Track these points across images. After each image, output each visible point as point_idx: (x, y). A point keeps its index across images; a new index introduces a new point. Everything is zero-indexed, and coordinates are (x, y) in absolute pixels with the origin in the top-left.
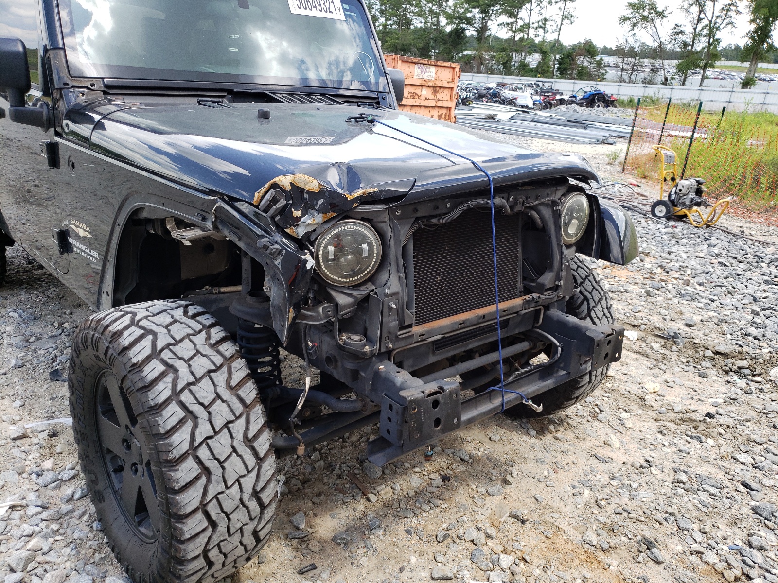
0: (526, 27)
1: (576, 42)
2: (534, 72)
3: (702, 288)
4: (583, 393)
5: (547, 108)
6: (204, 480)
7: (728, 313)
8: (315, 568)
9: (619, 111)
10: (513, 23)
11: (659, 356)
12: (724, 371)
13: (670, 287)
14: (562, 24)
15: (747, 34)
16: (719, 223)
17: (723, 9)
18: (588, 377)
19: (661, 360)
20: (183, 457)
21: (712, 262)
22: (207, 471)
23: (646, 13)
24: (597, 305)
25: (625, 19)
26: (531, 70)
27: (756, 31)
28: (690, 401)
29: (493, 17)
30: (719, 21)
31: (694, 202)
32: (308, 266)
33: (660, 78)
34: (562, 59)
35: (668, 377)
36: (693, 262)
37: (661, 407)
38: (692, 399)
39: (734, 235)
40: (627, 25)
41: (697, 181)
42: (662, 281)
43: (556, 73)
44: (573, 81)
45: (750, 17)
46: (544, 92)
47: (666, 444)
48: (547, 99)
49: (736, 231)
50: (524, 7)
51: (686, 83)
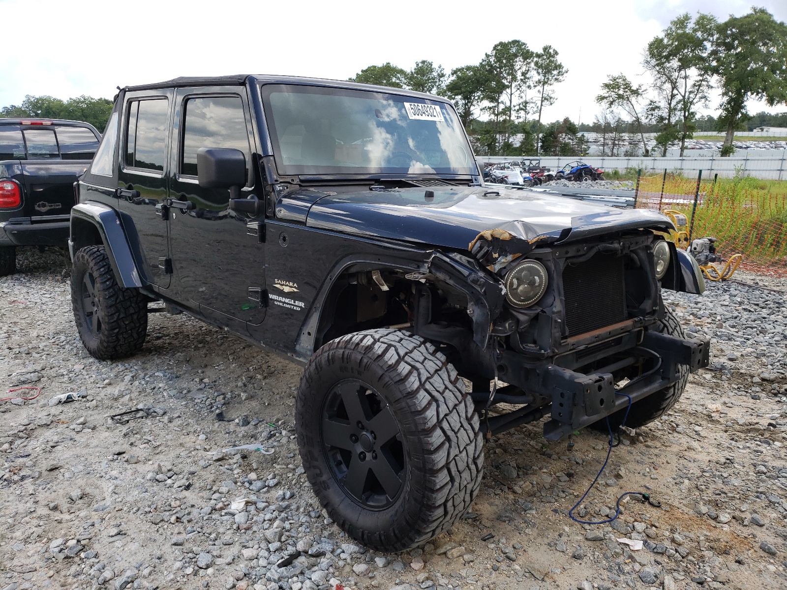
0: (507, 110)
1: (554, 121)
2: (518, 152)
3: (734, 330)
4: (668, 405)
5: (537, 185)
6: (447, 445)
7: (764, 348)
8: (493, 537)
9: (607, 183)
10: (495, 107)
11: (713, 385)
12: (773, 394)
13: (706, 329)
14: (542, 105)
15: (721, 106)
16: (733, 277)
17: (694, 85)
18: (672, 390)
19: (715, 387)
20: (434, 428)
21: (737, 308)
22: (448, 439)
23: (621, 92)
24: (674, 330)
25: (601, 98)
26: (516, 149)
27: (729, 103)
28: (750, 417)
29: (475, 103)
30: (692, 96)
31: (709, 258)
32: (503, 293)
33: (642, 151)
34: (544, 137)
35: (725, 399)
36: (720, 310)
37: (727, 421)
38: (752, 415)
39: (750, 286)
40: (604, 104)
41: (710, 240)
42: (698, 325)
43: (540, 151)
44: (557, 157)
45: (721, 91)
46: (533, 170)
47: (741, 447)
48: (537, 176)
49: (751, 283)
50: (504, 92)
51: (667, 154)
